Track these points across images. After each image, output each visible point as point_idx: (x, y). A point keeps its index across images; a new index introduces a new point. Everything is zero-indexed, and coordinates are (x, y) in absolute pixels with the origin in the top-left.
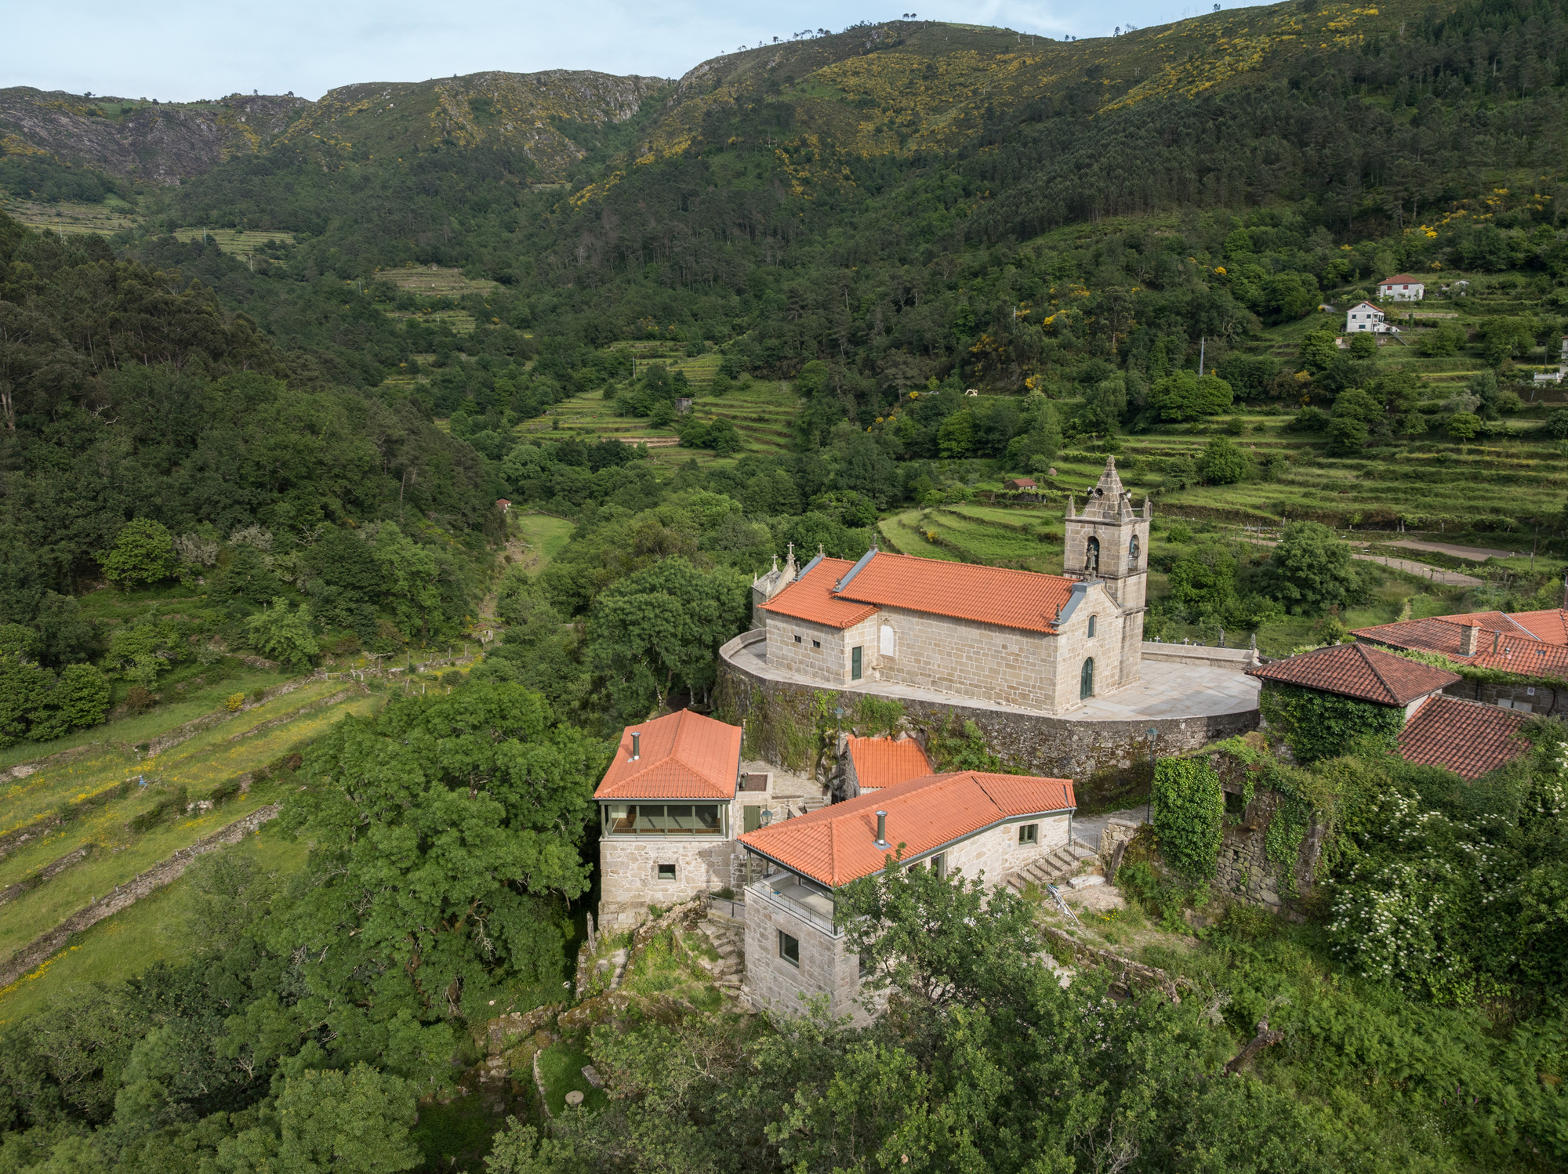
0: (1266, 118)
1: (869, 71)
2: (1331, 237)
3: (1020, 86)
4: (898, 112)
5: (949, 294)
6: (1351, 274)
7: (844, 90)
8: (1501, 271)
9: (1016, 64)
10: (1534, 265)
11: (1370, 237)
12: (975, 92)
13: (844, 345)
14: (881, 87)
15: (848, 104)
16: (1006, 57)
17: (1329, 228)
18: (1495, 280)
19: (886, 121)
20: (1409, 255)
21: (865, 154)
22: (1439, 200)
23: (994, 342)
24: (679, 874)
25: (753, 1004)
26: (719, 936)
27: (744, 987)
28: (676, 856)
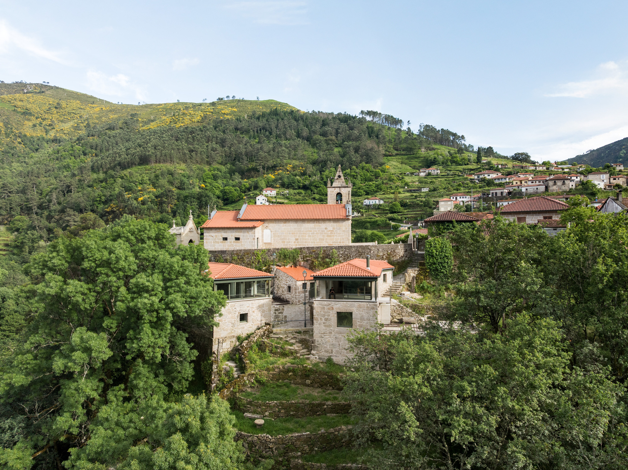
0: (209, 136)
1: (28, 101)
2: (240, 177)
3: (101, 117)
4: (44, 119)
5: (89, 189)
6: (251, 188)
7: (15, 106)
8: (296, 189)
9: (98, 109)
10: (305, 188)
11: (253, 177)
12: (81, 117)
13: (35, 209)
14: (34, 108)
15: (18, 112)
16: (93, 105)
17: (239, 173)
18: (296, 191)
19: (38, 122)
20: (268, 183)
21: (28, 135)
22: (272, 167)
23: (117, 207)
24: (249, 318)
25: (319, 358)
26: (285, 337)
27: (313, 352)
28: (248, 308)
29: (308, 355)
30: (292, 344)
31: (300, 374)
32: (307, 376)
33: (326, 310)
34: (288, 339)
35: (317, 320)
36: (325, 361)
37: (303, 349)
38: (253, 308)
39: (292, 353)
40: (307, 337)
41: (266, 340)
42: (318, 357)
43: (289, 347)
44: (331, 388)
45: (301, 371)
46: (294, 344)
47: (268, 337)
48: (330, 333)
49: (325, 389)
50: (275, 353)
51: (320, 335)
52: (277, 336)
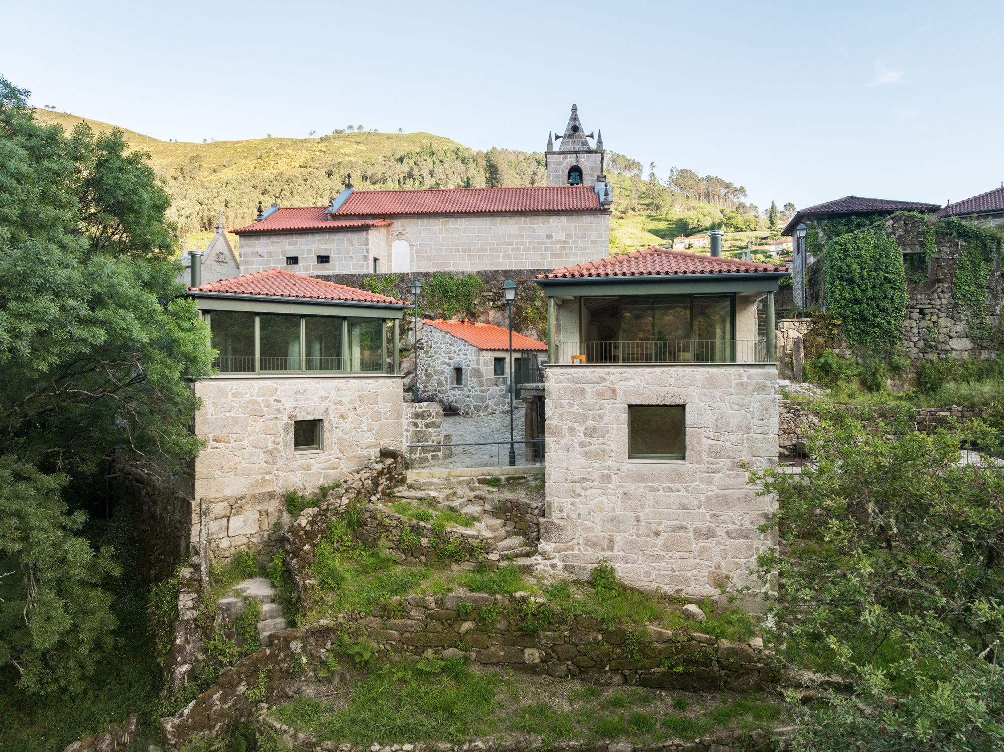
24: (328, 436)
25: (566, 567)
26: (447, 497)
27: (543, 545)
28: (325, 404)
29: (528, 555)
30: (470, 521)
31: (501, 625)
32: (528, 636)
33: (589, 399)
34: (456, 503)
35: (557, 433)
36: (585, 577)
37: (509, 535)
38: (340, 403)
39: (471, 551)
40: (520, 496)
41: (380, 506)
42: (560, 565)
43: (461, 529)
44: (617, 679)
45: (506, 617)
46: (477, 519)
47: (388, 496)
48: (606, 478)
49: (597, 682)
50: (412, 551)
51: (568, 485)
52: (420, 494)
